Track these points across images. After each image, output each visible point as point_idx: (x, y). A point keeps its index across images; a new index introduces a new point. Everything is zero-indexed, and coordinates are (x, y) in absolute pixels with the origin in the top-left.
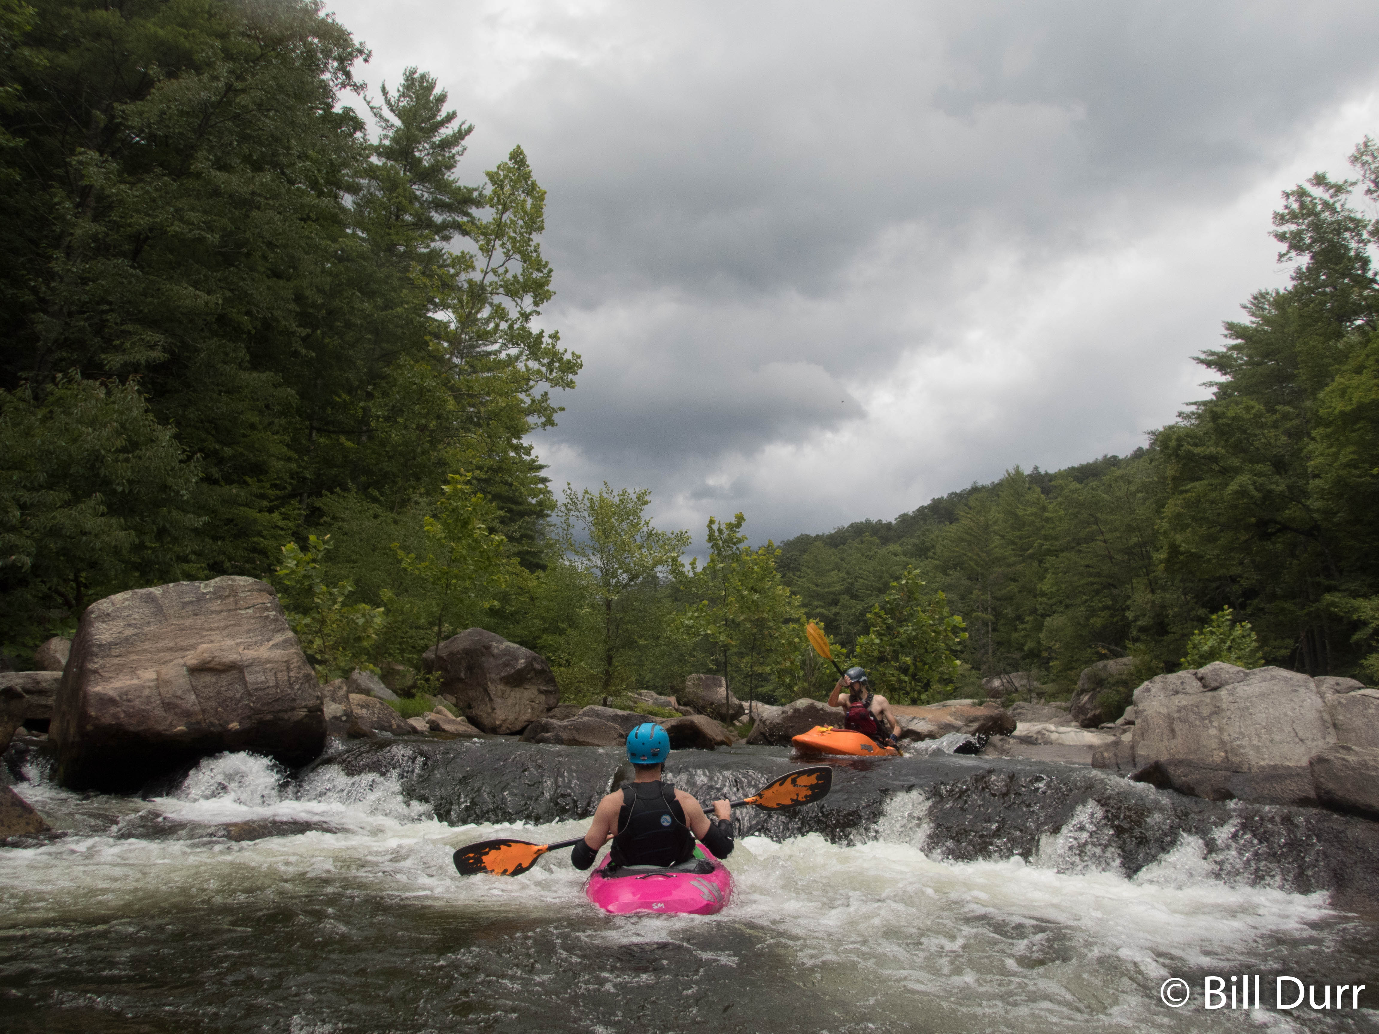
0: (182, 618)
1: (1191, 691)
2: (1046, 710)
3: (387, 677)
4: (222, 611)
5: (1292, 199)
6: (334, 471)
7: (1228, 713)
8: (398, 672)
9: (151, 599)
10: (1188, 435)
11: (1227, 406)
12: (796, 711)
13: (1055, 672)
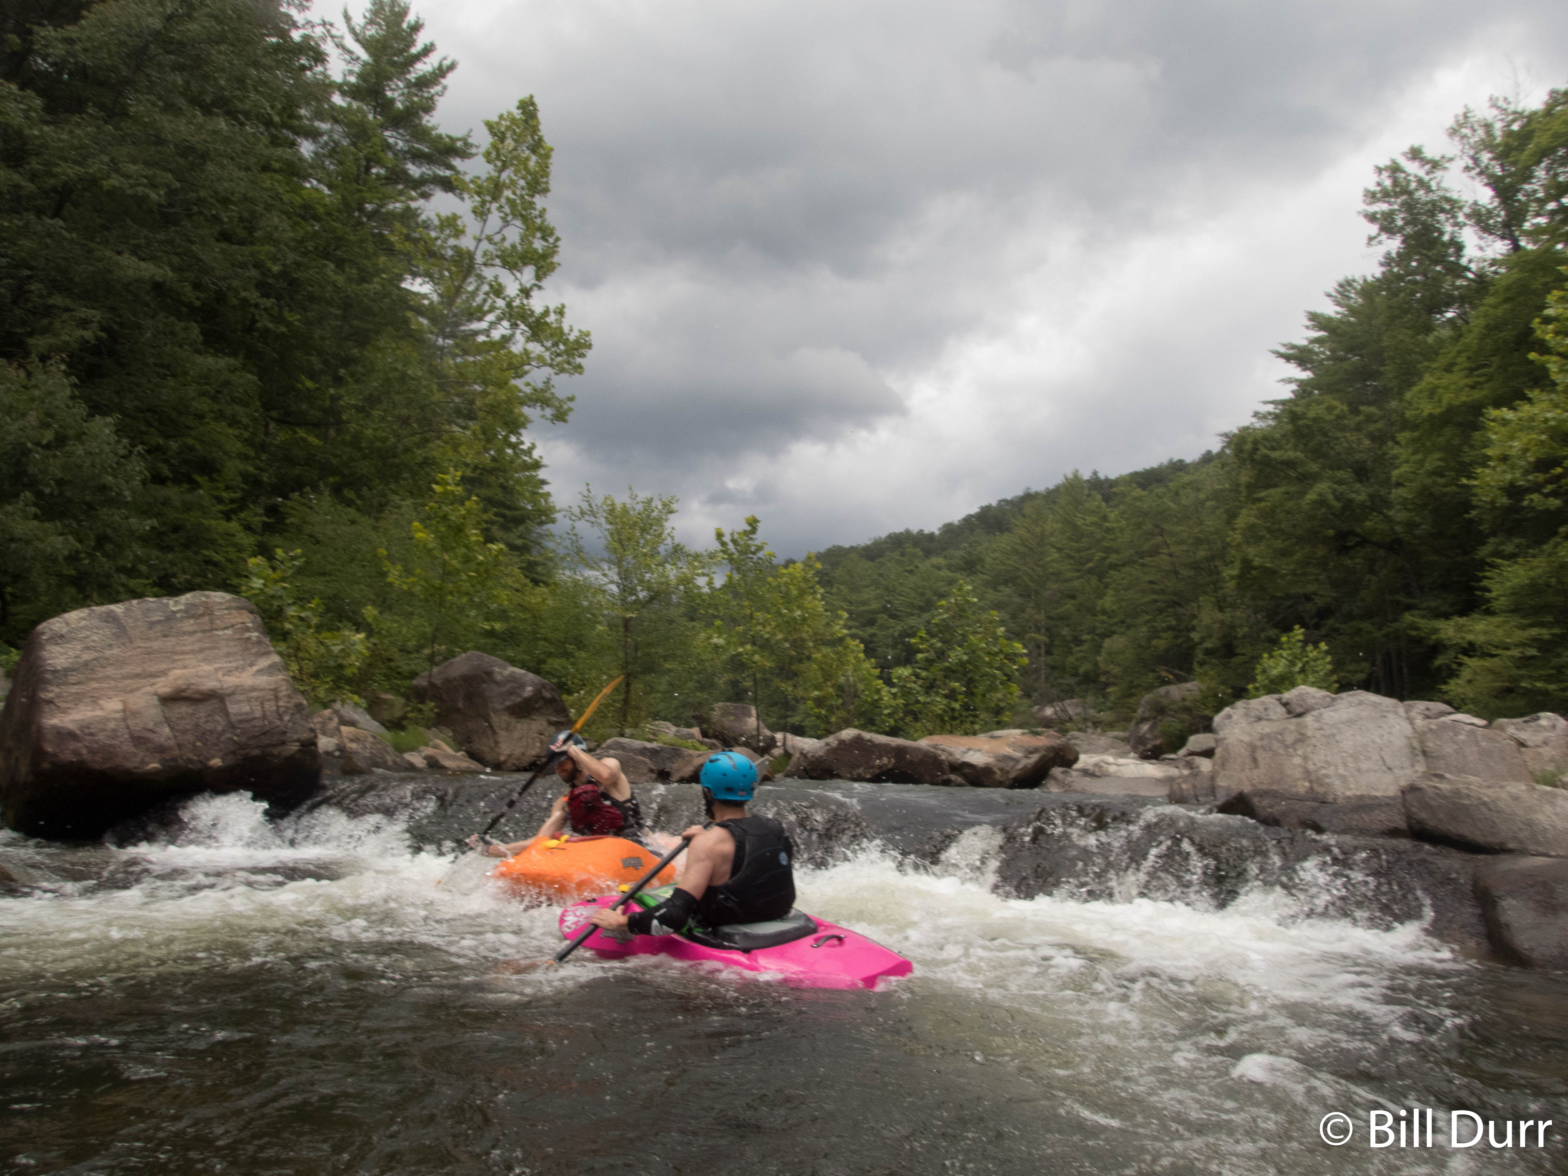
0: (149, 639)
1: (1274, 717)
2: (1103, 741)
3: (374, 707)
4: (195, 632)
5: (1385, 174)
6: (297, 471)
7: (1314, 741)
8: (385, 701)
9: (111, 618)
10: (1265, 438)
11: (1308, 406)
12: (842, 742)
13: (1112, 698)
